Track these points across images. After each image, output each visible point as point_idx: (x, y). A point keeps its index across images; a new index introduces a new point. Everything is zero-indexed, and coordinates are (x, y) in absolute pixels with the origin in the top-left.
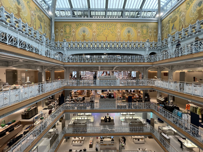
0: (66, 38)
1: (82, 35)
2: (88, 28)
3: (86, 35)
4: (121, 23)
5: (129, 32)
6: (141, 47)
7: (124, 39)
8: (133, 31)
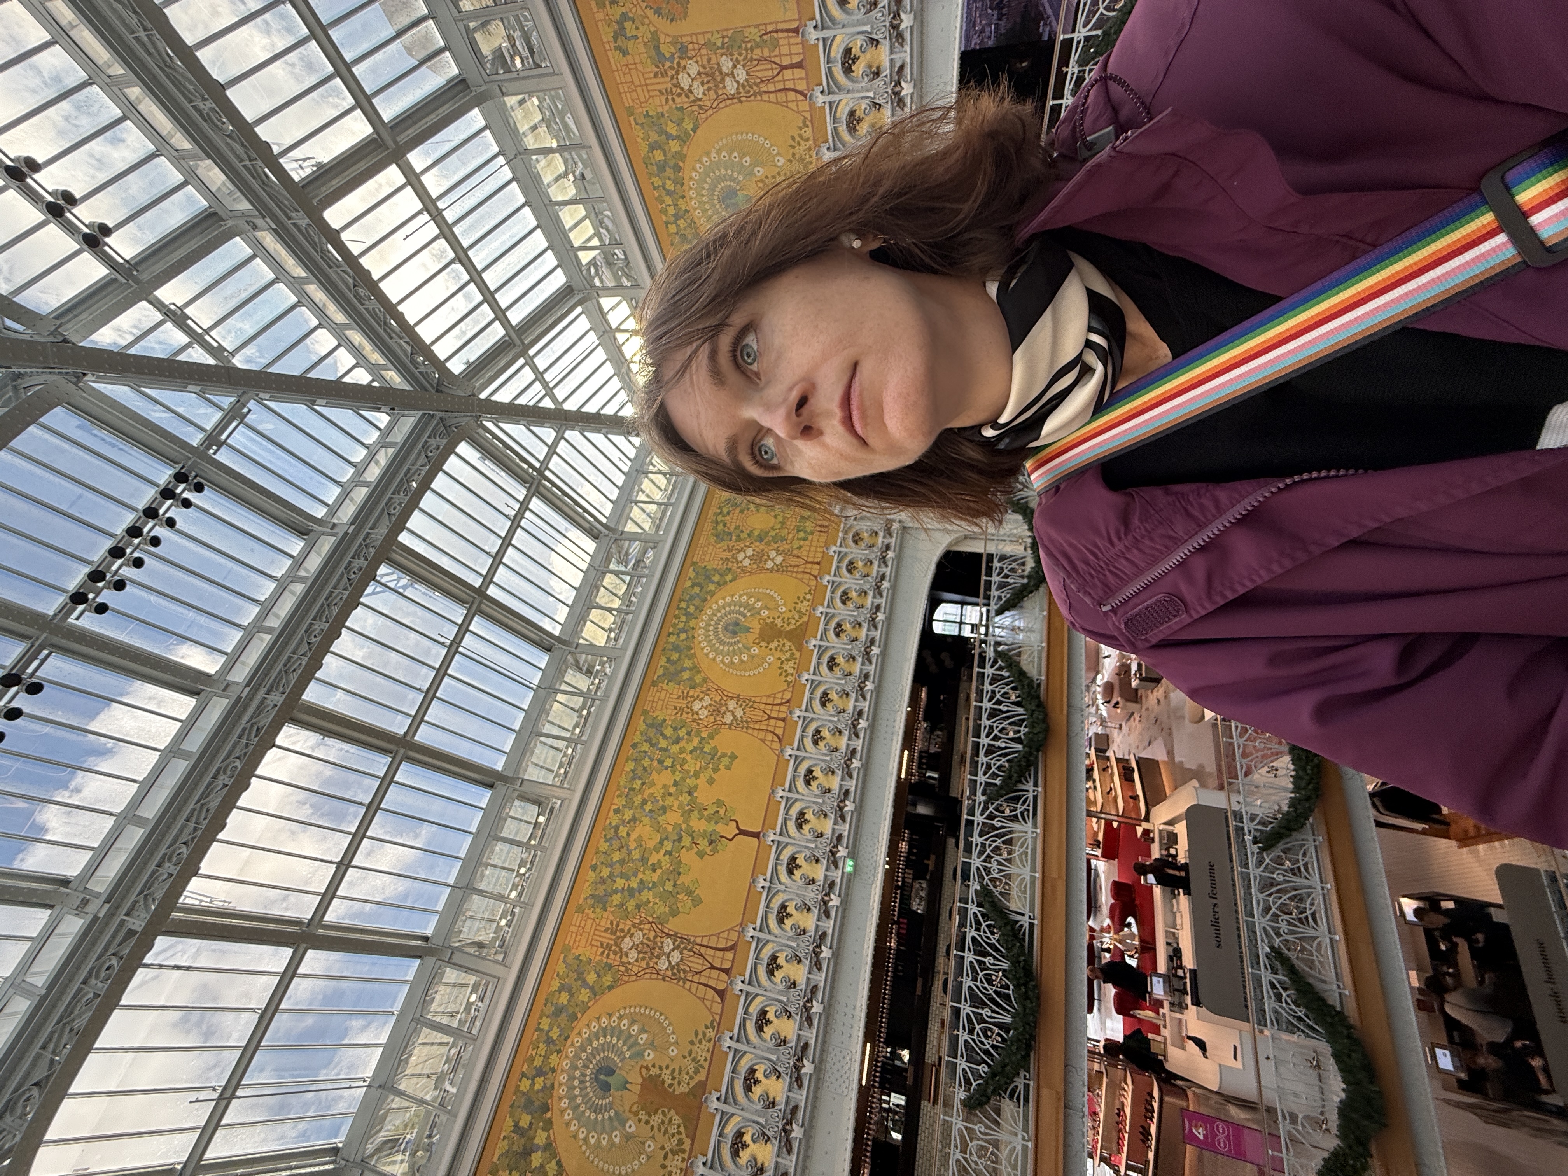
1: (636, 1114)
2: (584, 1020)
3: (647, 1068)
4: (654, 684)
5: (737, 629)
6: (874, 555)
7: (781, 675)
8: (740, 596)
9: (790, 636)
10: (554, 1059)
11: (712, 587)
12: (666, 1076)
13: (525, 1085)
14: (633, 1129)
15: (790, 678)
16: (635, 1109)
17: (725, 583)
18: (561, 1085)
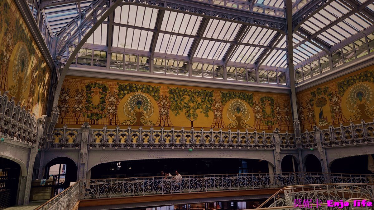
0: (91, 119)
1: (135, 112)
2: (148, 95)
3: (143, 112)
4: (221, 91)
5: (238, 110)
6: (265, 143)
7: (229, 124)
8: (247, 109)
9: (239, 125)
10: (140, 91)
11: (248, 101)
12: (142, 117)
13: (134, 85)
14: (132, 112)
15: (229, 127)
16: (135, 111)
17: (249, 104)
18: (136, 93)
